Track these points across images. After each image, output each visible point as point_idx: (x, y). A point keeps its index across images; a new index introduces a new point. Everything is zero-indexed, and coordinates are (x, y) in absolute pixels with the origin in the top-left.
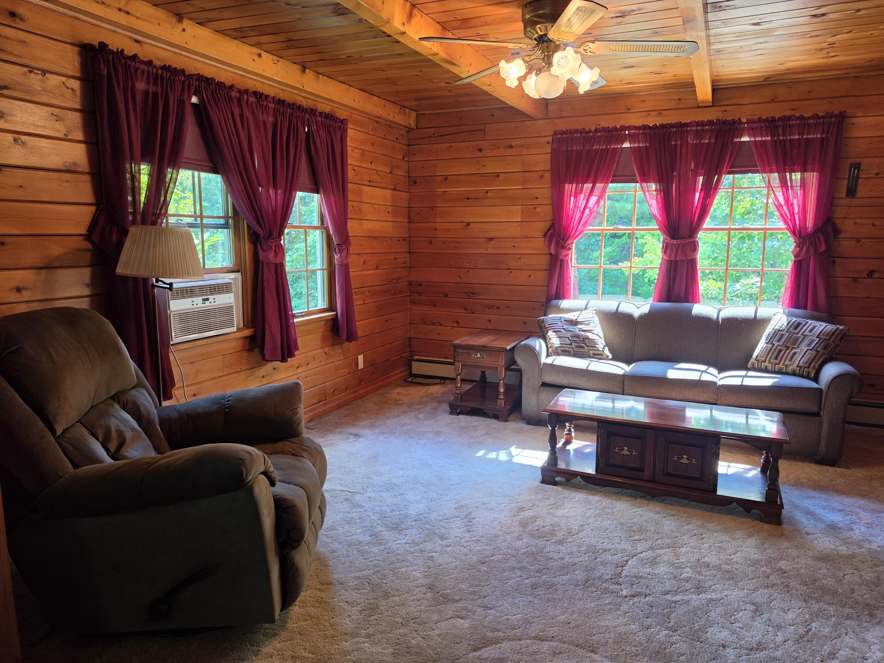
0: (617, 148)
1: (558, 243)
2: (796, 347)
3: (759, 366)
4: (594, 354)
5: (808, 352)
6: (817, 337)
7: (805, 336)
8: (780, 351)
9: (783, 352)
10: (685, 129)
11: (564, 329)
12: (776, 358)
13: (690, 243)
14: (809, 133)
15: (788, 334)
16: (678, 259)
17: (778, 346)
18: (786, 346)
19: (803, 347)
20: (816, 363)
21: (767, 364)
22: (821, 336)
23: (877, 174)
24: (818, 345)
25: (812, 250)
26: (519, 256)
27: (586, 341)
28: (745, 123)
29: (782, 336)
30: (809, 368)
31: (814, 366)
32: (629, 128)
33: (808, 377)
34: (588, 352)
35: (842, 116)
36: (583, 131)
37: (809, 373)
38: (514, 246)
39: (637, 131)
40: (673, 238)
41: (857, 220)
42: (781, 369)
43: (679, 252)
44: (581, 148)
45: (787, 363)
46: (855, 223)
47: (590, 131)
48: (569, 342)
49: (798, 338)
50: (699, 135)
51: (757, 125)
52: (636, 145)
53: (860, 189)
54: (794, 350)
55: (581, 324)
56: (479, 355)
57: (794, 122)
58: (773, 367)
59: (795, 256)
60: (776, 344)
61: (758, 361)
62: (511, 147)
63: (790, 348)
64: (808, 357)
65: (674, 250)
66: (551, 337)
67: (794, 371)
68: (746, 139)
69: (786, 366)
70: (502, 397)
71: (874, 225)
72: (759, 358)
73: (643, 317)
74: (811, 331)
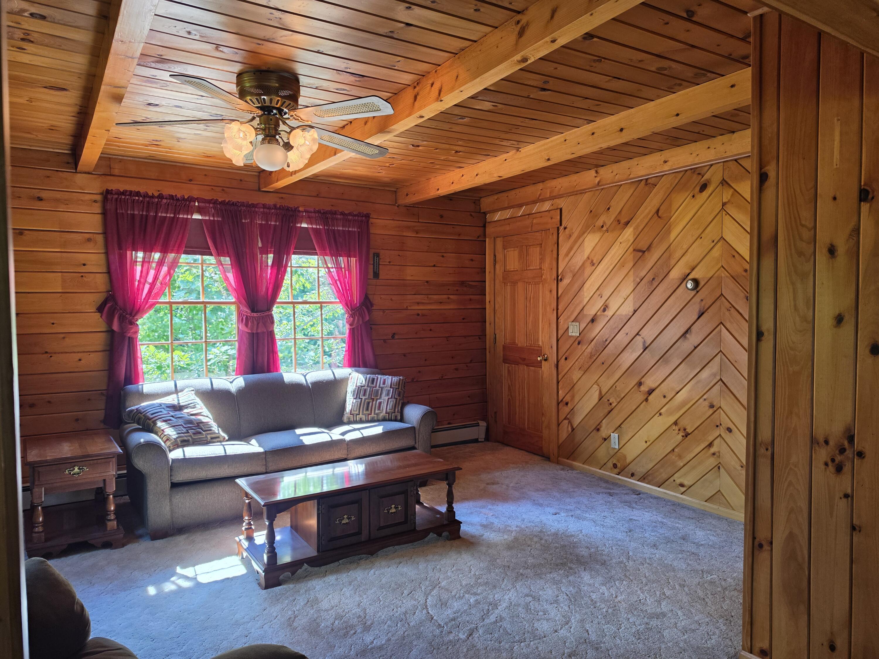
0: (187, 218)
1: (122, 319)
2: (379, 397)
3: (355, 419)
4: (212, 438)
5: (390, 400)
6: (391, 387)
7: (382, 388)
8: (368, 403)
9: (371, 404)
10: (253, 209)
11: (172, 416)
12: (367, 410)
13: (268, 315)
14: (349, 227)
15: (369, 388)
16: (259, 331)
17: (365, 399)
18: (371, 398)
19: (384, 398)
20: (398, 408)
21: (361, 416)
22: (393, 386)
23: (390, 262)
24: (394, 394)
25: (361, 319)
26: (63, 336)
27: (201, 425)
28: (303, 212)
29: (365, 391)
30: (395, 413)
31: (398, 410)
32: (198, 199)
33: (396, 420)
34: (206, 437)
35: (368, 216)
36: (146, 195)
37: (396, 417)
38: (53, 324)
39: (208, 205)
40: (253, 311)
41: (382, 296)
42: (373, 418)
43: (260, 325)
44: (144, 213)
45: (377, 412)
46: (381, 298)
47: (153, 197)
48: (185, 430)
49: (378, 391)
50: (266, 216)
51: (313, 215)
52: (207, 218)
53: (381, 272)
54: (378, 401)
55: (187, 408)
56: (76, 469)
57: (339, 216)
58: (367, 417)
59: (350, 325)
60: (364, 398)
61: (353, 415)
62: (40, 199)
63: (375, 400)
64: (391, 405)
65: (255, 323)
66: (162, 428)
67: (384, 417)
68: (304, 225)
69: (377, 414)
70: (112, 517)
71: (391, 299)
72: (353, 412)
73: (241, 392)
74: (384, 383)
